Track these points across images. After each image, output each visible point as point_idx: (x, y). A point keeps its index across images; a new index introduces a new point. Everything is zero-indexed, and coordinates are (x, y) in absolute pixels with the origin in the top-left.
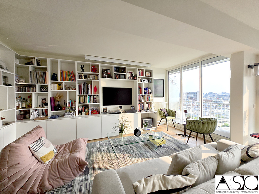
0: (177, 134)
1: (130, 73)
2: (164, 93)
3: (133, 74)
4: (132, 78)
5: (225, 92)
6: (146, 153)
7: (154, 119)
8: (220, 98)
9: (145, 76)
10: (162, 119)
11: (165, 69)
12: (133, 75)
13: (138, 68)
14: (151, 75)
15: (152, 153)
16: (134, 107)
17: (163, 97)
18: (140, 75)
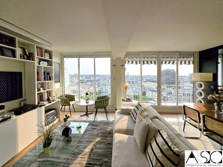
0: (81, 116)
1: (21, 49)
2: (59, 78)
3: (26, 50)
4: (25, 57)
5: (76, 74)
6: (78, 149)
7: (56, 109)
8: (74, 78)
9: (45, 58)
10: (66, 106)
11: (60, 52)
12: (27, 53)
13: (36, 45)
14: (51, 57)
15: (82, 144)
16: (25, 102)
17: (59, 82)
18: (38, 56)
